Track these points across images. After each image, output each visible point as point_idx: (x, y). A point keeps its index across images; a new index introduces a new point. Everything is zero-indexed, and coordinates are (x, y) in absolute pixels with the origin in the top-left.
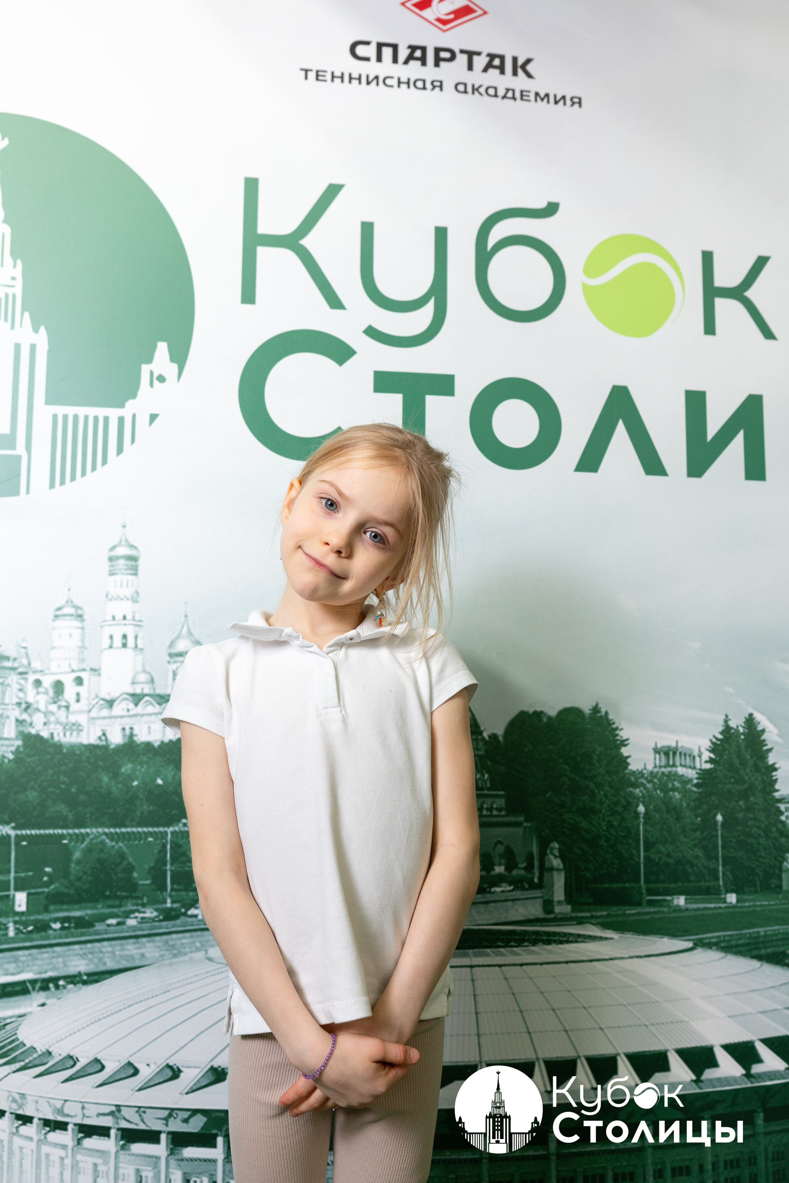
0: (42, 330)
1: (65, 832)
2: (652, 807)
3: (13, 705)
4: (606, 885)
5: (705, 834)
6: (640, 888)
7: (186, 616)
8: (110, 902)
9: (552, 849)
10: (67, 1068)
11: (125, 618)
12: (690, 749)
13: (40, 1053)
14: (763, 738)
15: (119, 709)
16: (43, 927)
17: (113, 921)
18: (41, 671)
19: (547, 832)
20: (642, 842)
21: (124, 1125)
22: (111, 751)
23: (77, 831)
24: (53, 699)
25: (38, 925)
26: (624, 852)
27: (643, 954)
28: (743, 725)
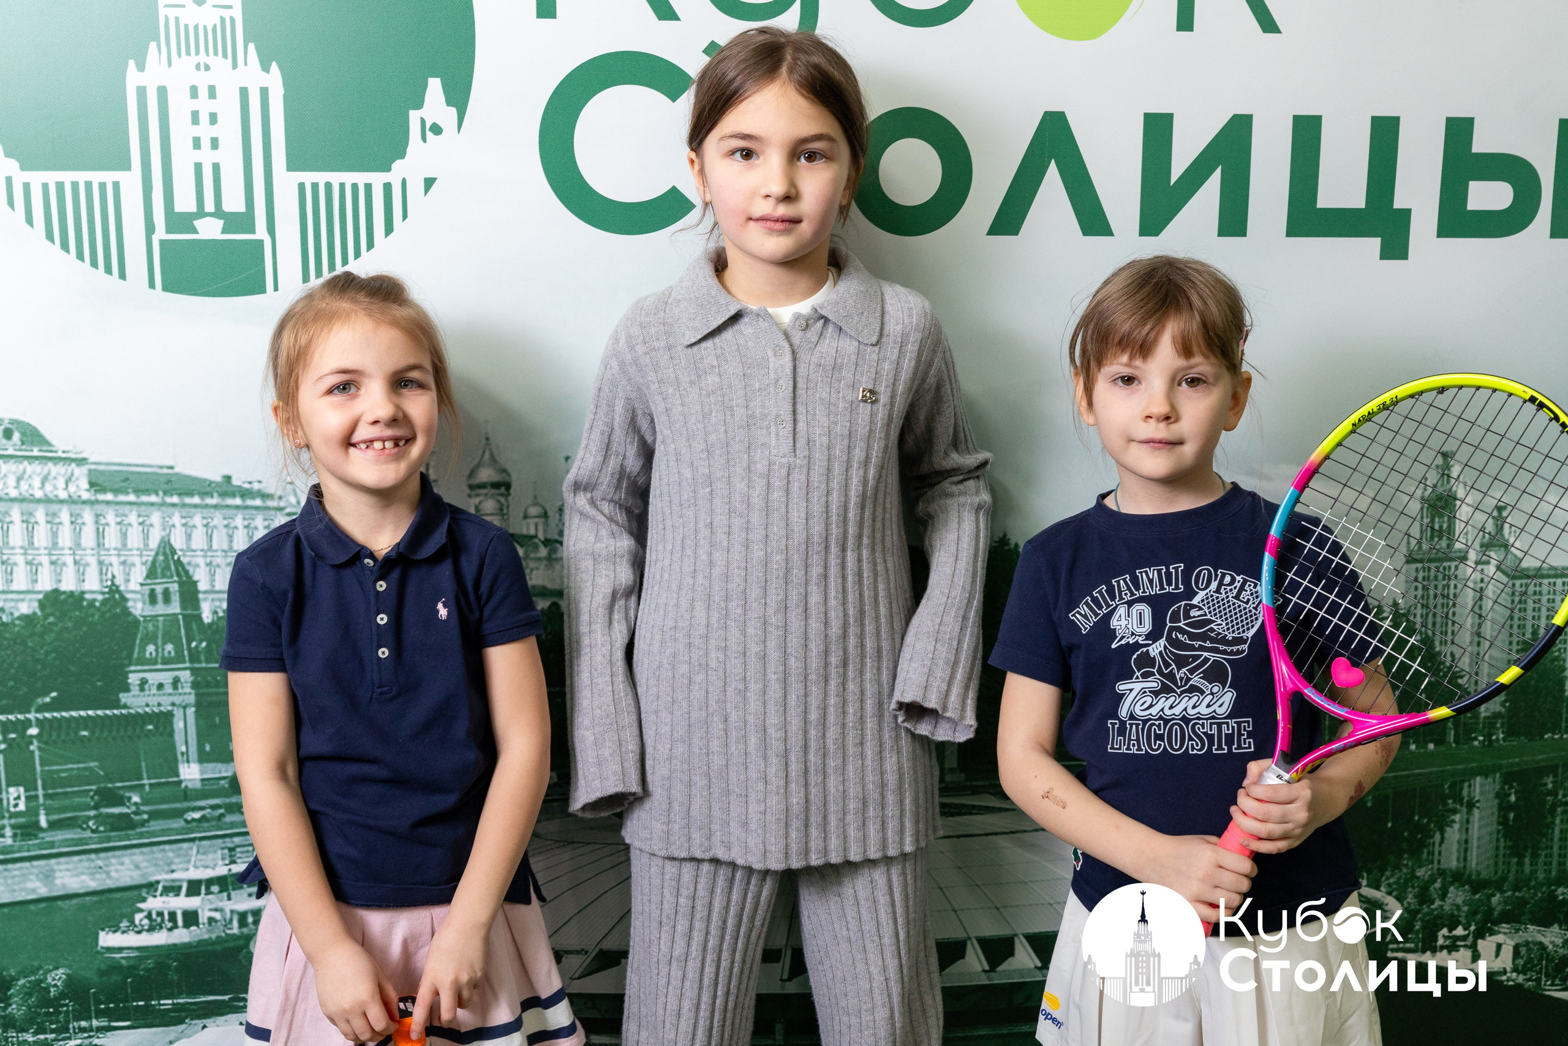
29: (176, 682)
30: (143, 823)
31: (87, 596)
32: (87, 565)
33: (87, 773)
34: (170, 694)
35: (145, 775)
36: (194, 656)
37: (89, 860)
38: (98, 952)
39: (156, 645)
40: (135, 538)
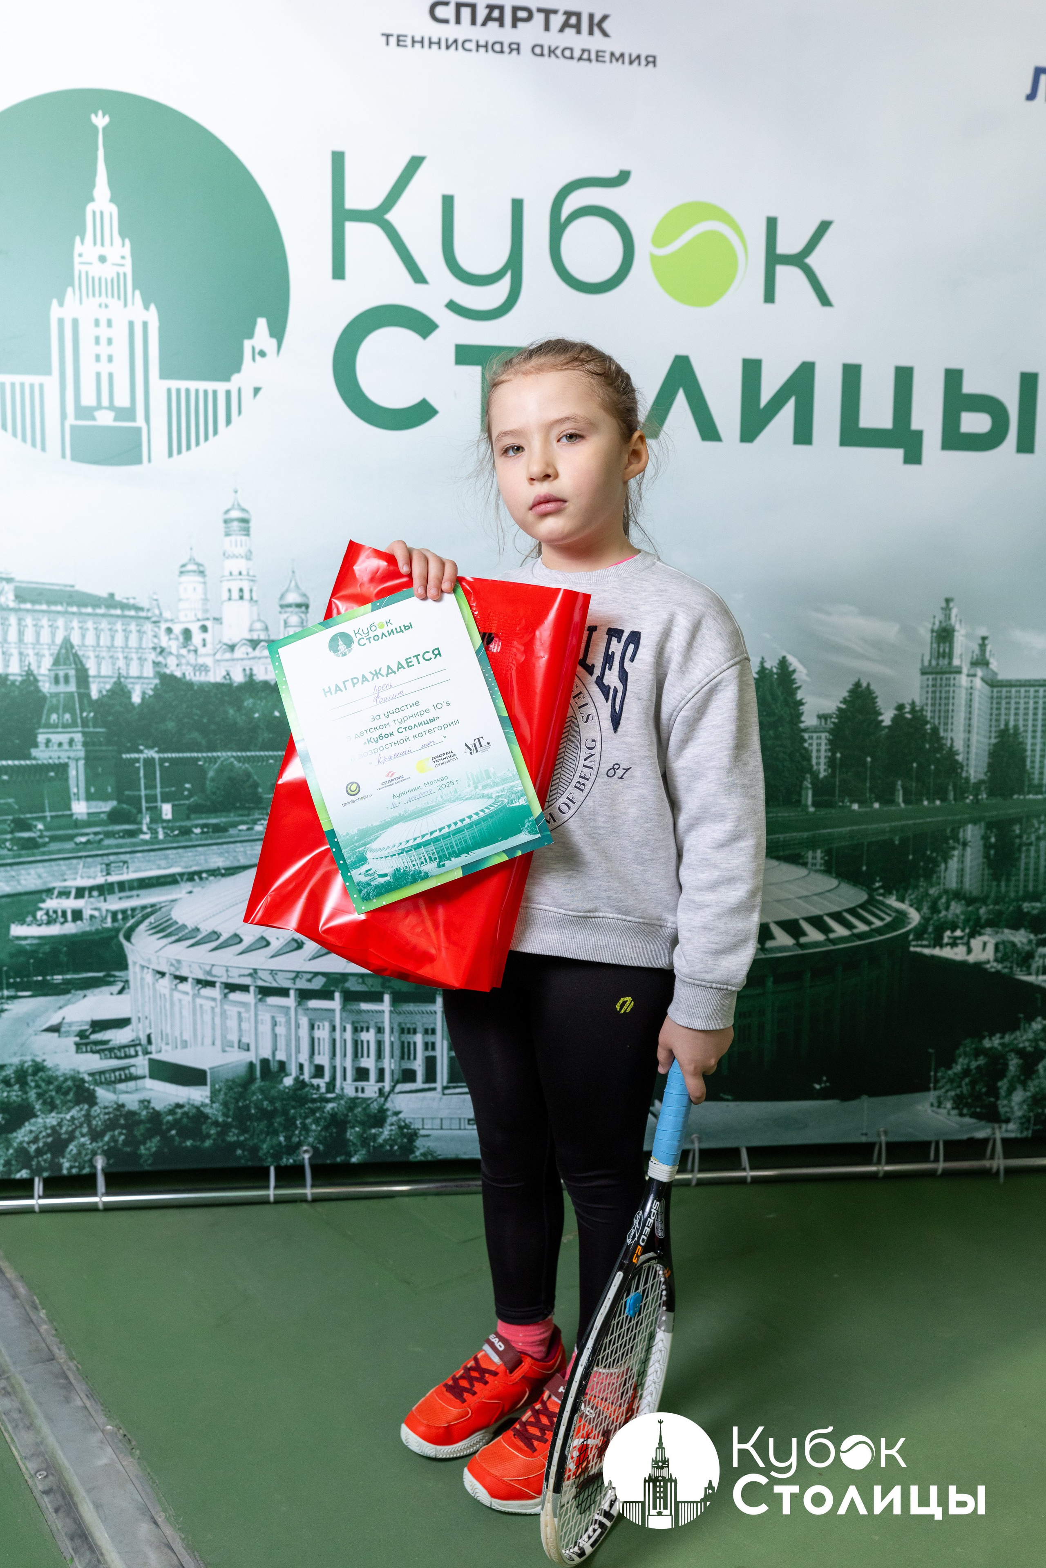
0: (153, 307)
1: (200, 755)
3: (150, 649)
7: (293, 572)
8: (241, 812)
10: (213, 941)
11: (240, 574)
13: (190, 929)
14: (794, 676)
15: (239, 652)
16: (186, 832)
17: (243, 827)
18: (172, 620)
21: (260, 983)
22: (234, 689)
23: (210, 754)
24: (183, 644)
25: (183, 830)
28: (777, 666)
29: (71, 742)
30: (45, 845)
31: (11, 678)
32: (11, 655)
33: (6, 807)
34: (67, 751)
35: (47, 809)
36: (85, 723)
37: (6, 871)
38: (10, 940)
39: (58, 713)
40: (45, 637)
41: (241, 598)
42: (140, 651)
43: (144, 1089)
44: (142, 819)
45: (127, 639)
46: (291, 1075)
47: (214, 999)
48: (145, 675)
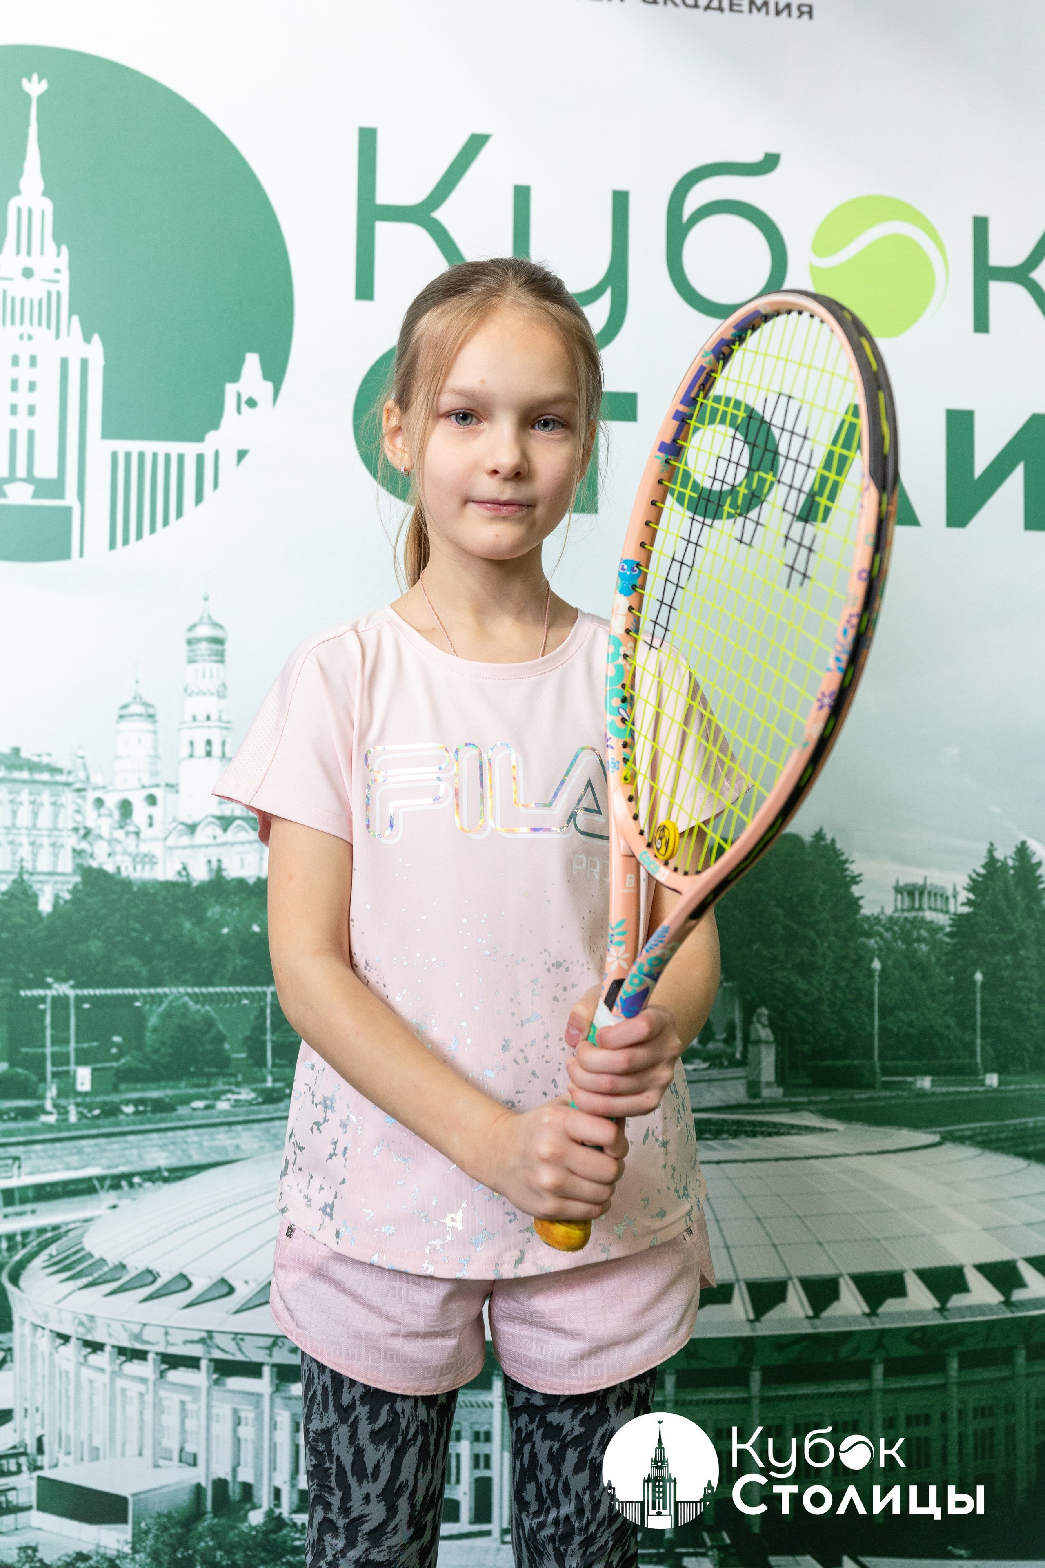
0: (96, 339)
1: (137, 991)
2: (890, 963)
3: (69, 830)
4: (829, 1063)
5: (959, 997)
6: (873, 1066)
8: (196, 1080)
9: (760, 1016)
10: (146, 1285)
11: (208, 718)
12: (942, 888)
13: (111, 1265)
14: (1038, 873)
15: (203, 835)
17: (199, 1104)
18: (104, 788)
19: (754, 994)
20: (876, 1008)
21: (218, 1355)
22: (193, 890)
23: (152, 991)
24: (119, 822)
25: (106, 1108)
26: (853, 1020)
27: (874, 1150)
28: (1013, 856)
41: (209, 754)
42: (55, 833)
43: (29, 1527)
44: (45, 1090)
45: (35, 815)
46: (260, 1507)
47: (144, 1381)
48: (60, 869)
